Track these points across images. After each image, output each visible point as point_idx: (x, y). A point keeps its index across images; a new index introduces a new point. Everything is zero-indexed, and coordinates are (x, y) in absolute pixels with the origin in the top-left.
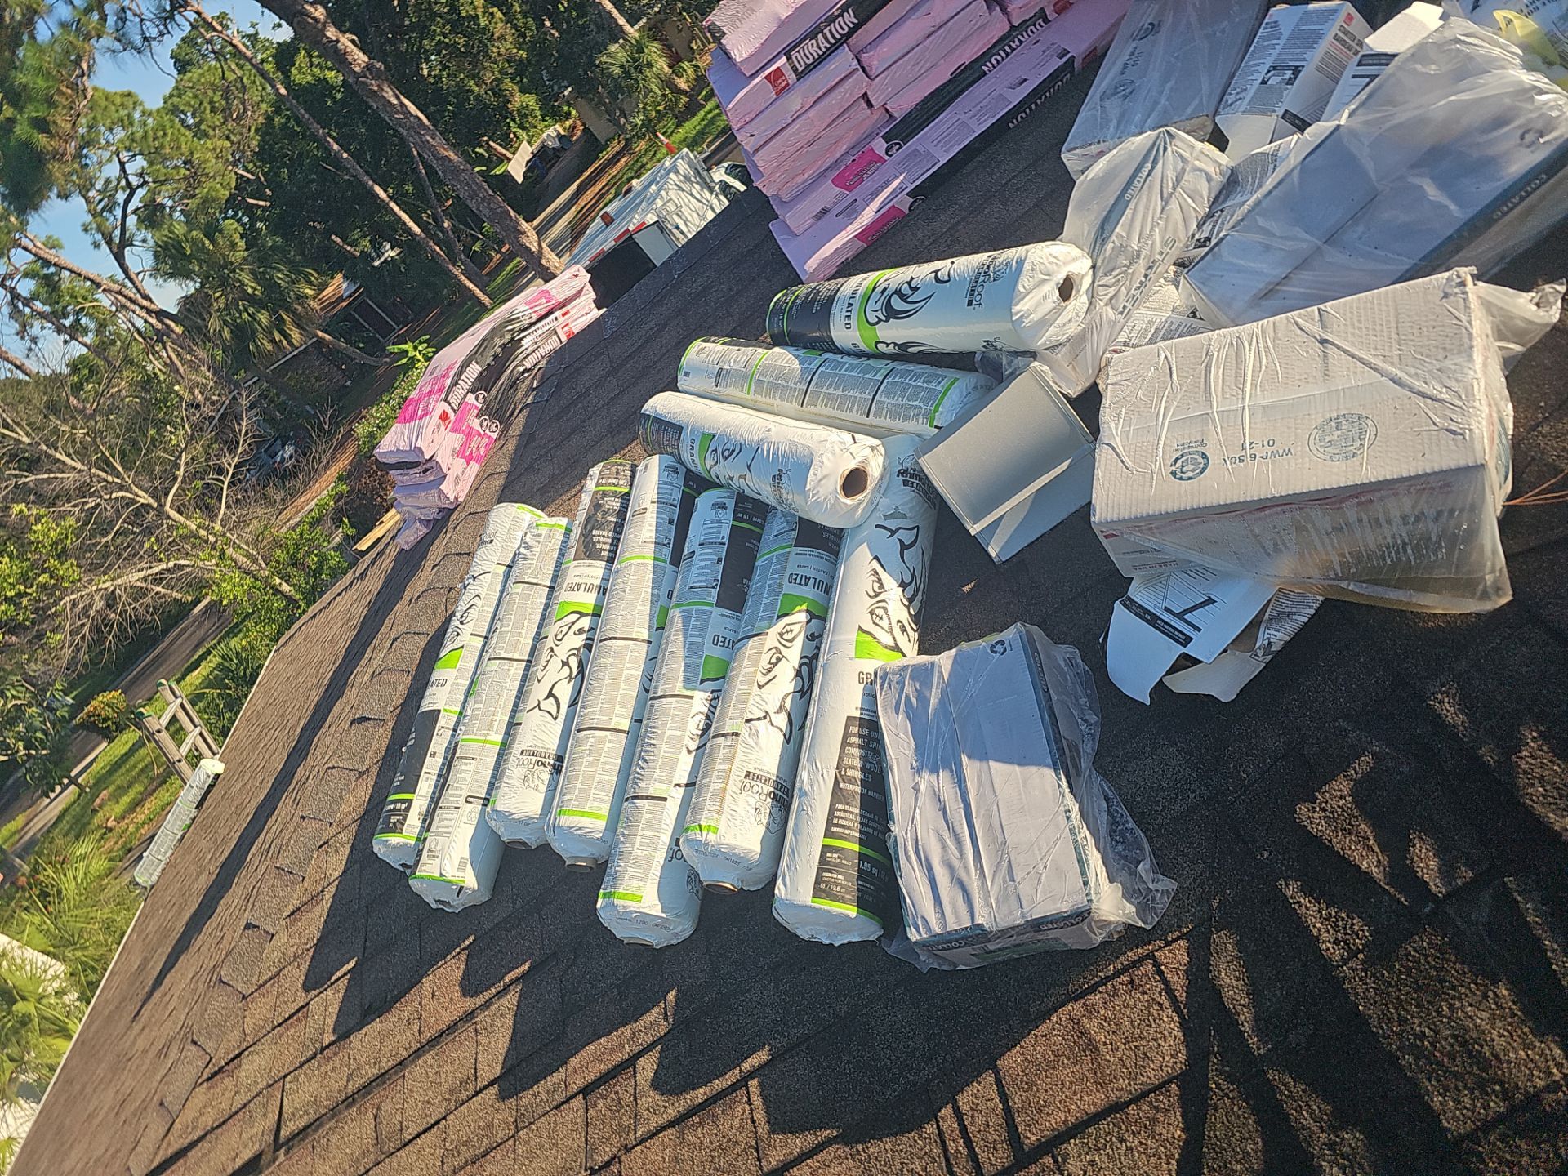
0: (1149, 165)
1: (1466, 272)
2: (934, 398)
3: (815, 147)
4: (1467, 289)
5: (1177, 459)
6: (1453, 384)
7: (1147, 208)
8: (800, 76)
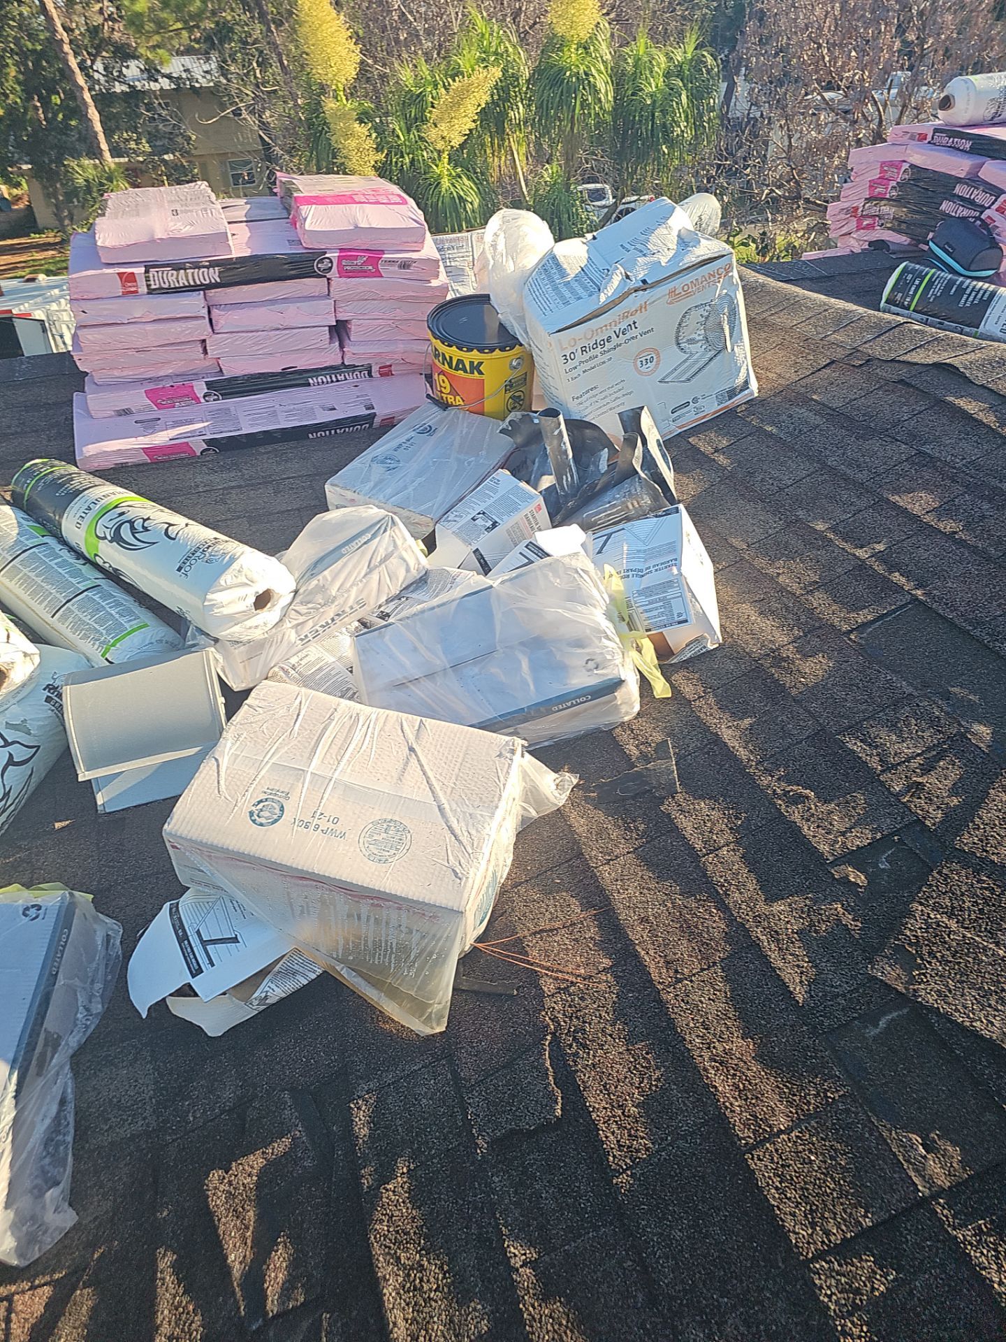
0: (369, 536)
1: (519, 742)
2: (119, 631)
3: (142, 355)
4: (514, 758)
5: (261, 801)
6: (473, 832)
7: (355, 567)
8: (151, 292)
